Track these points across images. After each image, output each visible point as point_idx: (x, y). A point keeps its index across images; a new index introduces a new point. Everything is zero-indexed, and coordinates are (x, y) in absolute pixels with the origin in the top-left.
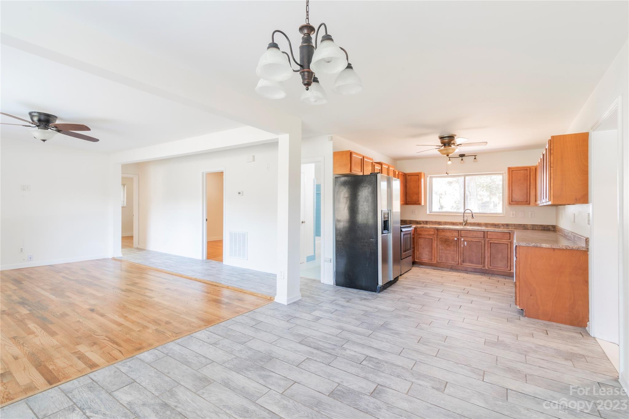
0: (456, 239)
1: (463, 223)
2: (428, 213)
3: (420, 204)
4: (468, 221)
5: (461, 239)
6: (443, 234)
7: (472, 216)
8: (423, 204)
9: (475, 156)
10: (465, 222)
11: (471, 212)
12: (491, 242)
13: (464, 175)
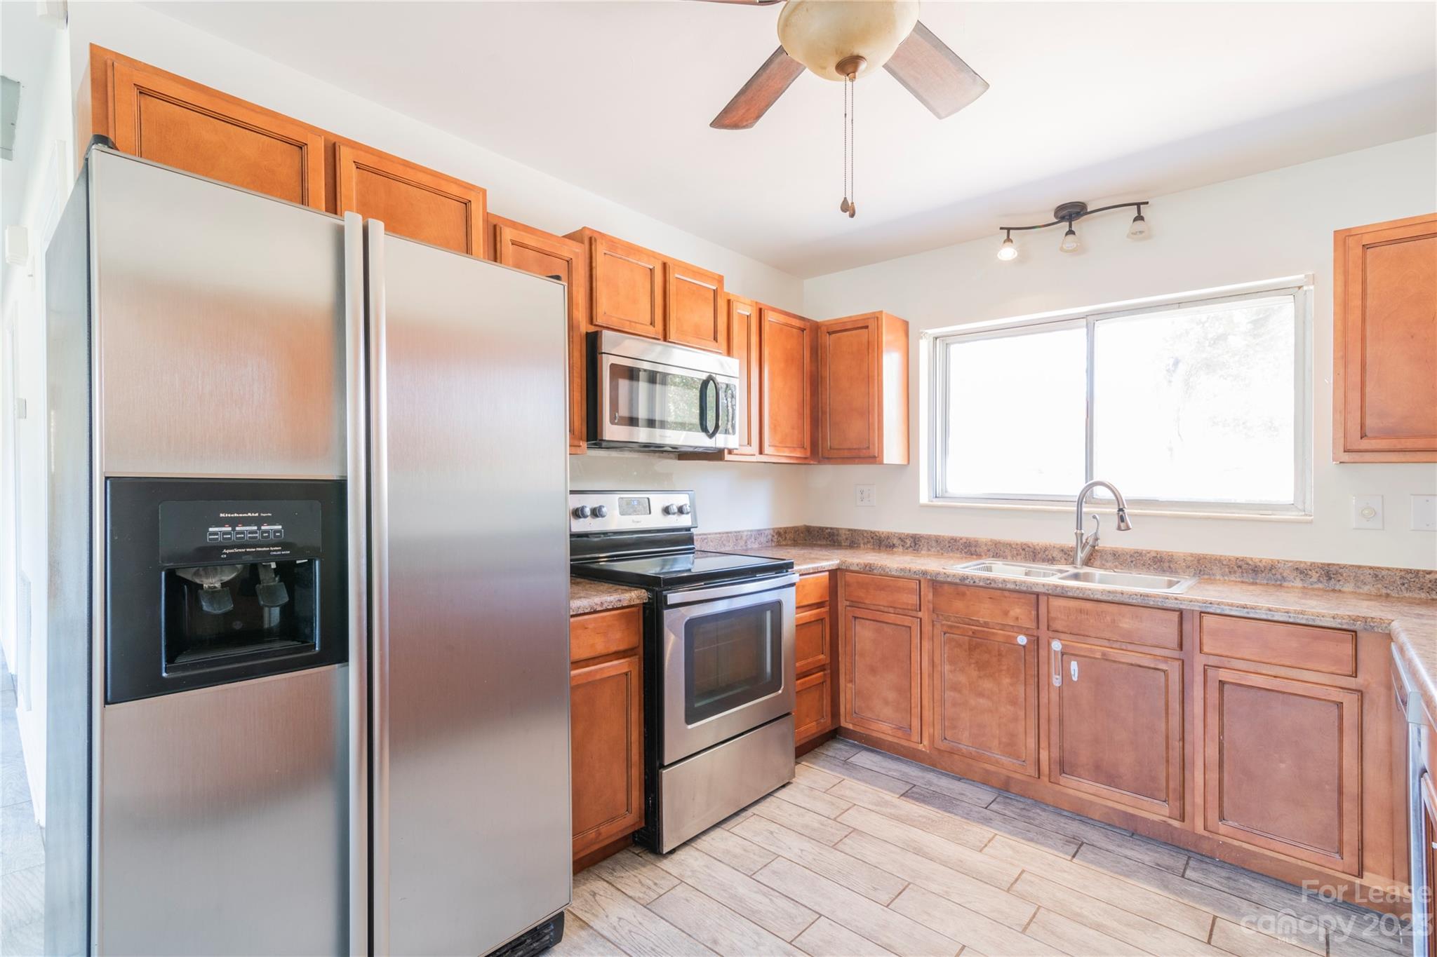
0: (1022, 640)
1: (1074, 550)
2: (924, 498)
3: (875, 457)
4: (1102, 544)
5: (1049, 644)
6: (959, 605)
7: (1116, 520)
8: (892, 457)
9: (1138, 205)
10: (1088, 548)
11: (1114, 498)
12: (1224, 675)
13: (1085, 316)
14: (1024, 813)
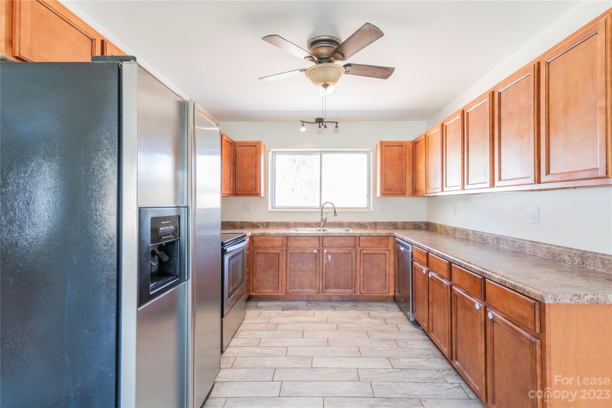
1: (320, 223)
2: (270, 209)
3: (258, 194)
4: (328, 221)
5: (323, 251)
7: (334, 213)
8: (262, 194)
9: (337, 123)
10: (324, 222)
11: (332, 206)
12: (365, 252)
13: (320, 152)
14: (316, 304)
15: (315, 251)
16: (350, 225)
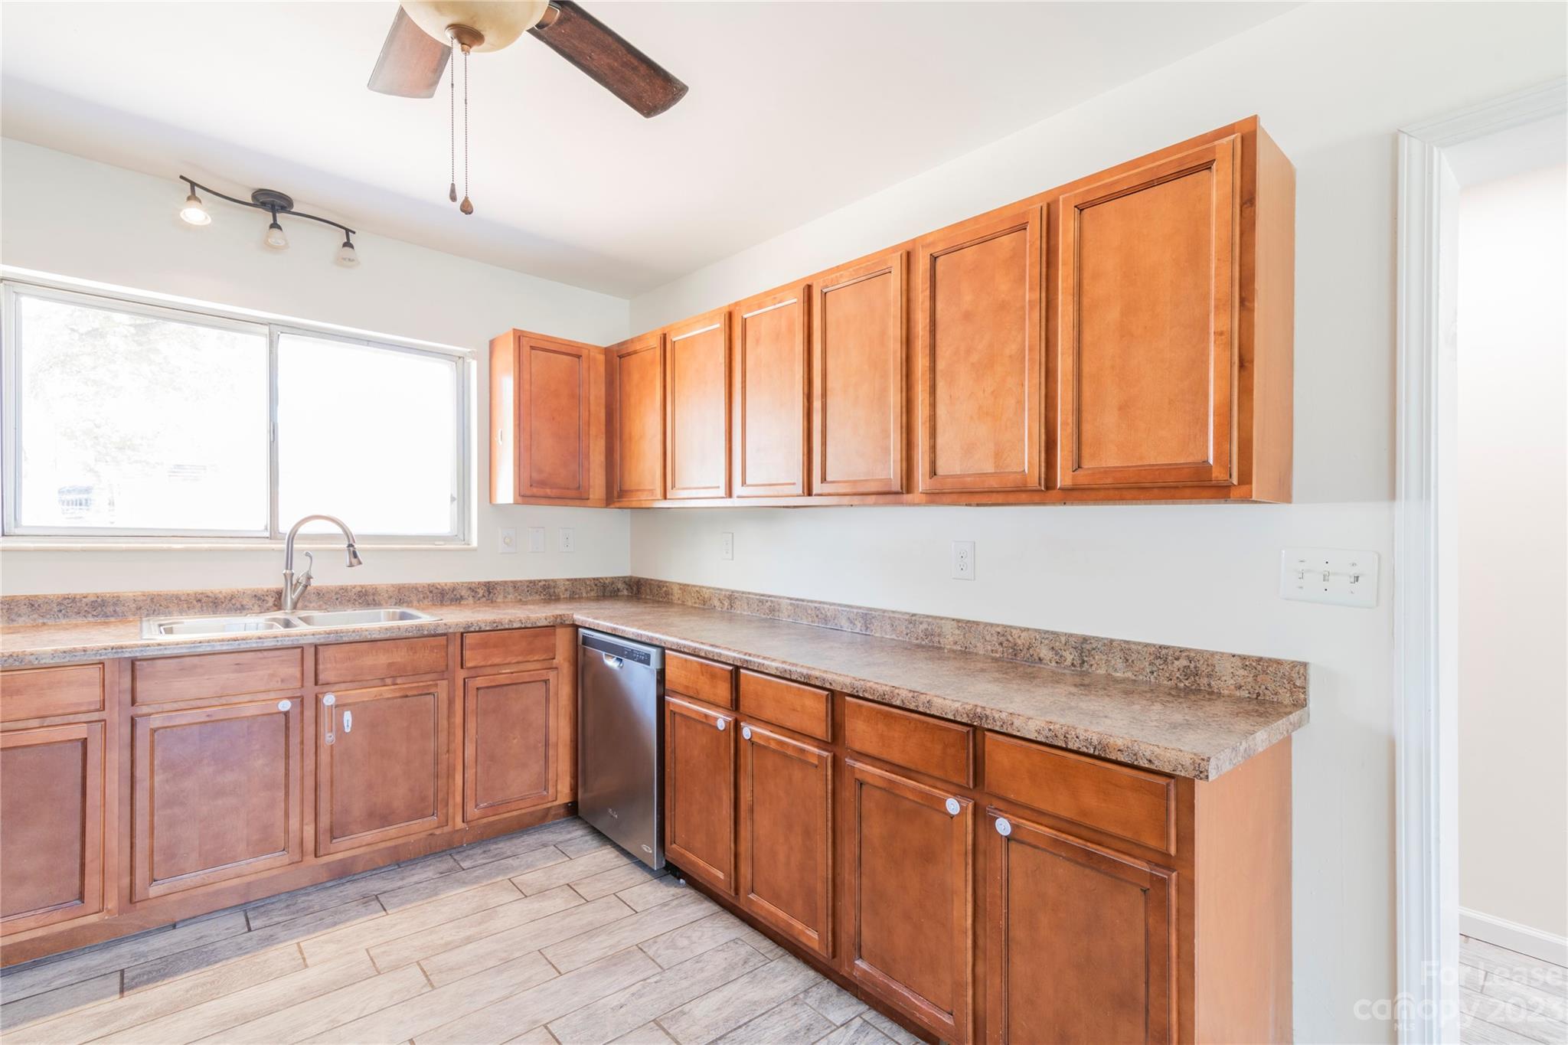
5: (318, 701)
9: (347, 228)
10: (300, 588)
12: (478, 682)
13: (269, 323)
15: (285, 705)
16: (402, 596)
